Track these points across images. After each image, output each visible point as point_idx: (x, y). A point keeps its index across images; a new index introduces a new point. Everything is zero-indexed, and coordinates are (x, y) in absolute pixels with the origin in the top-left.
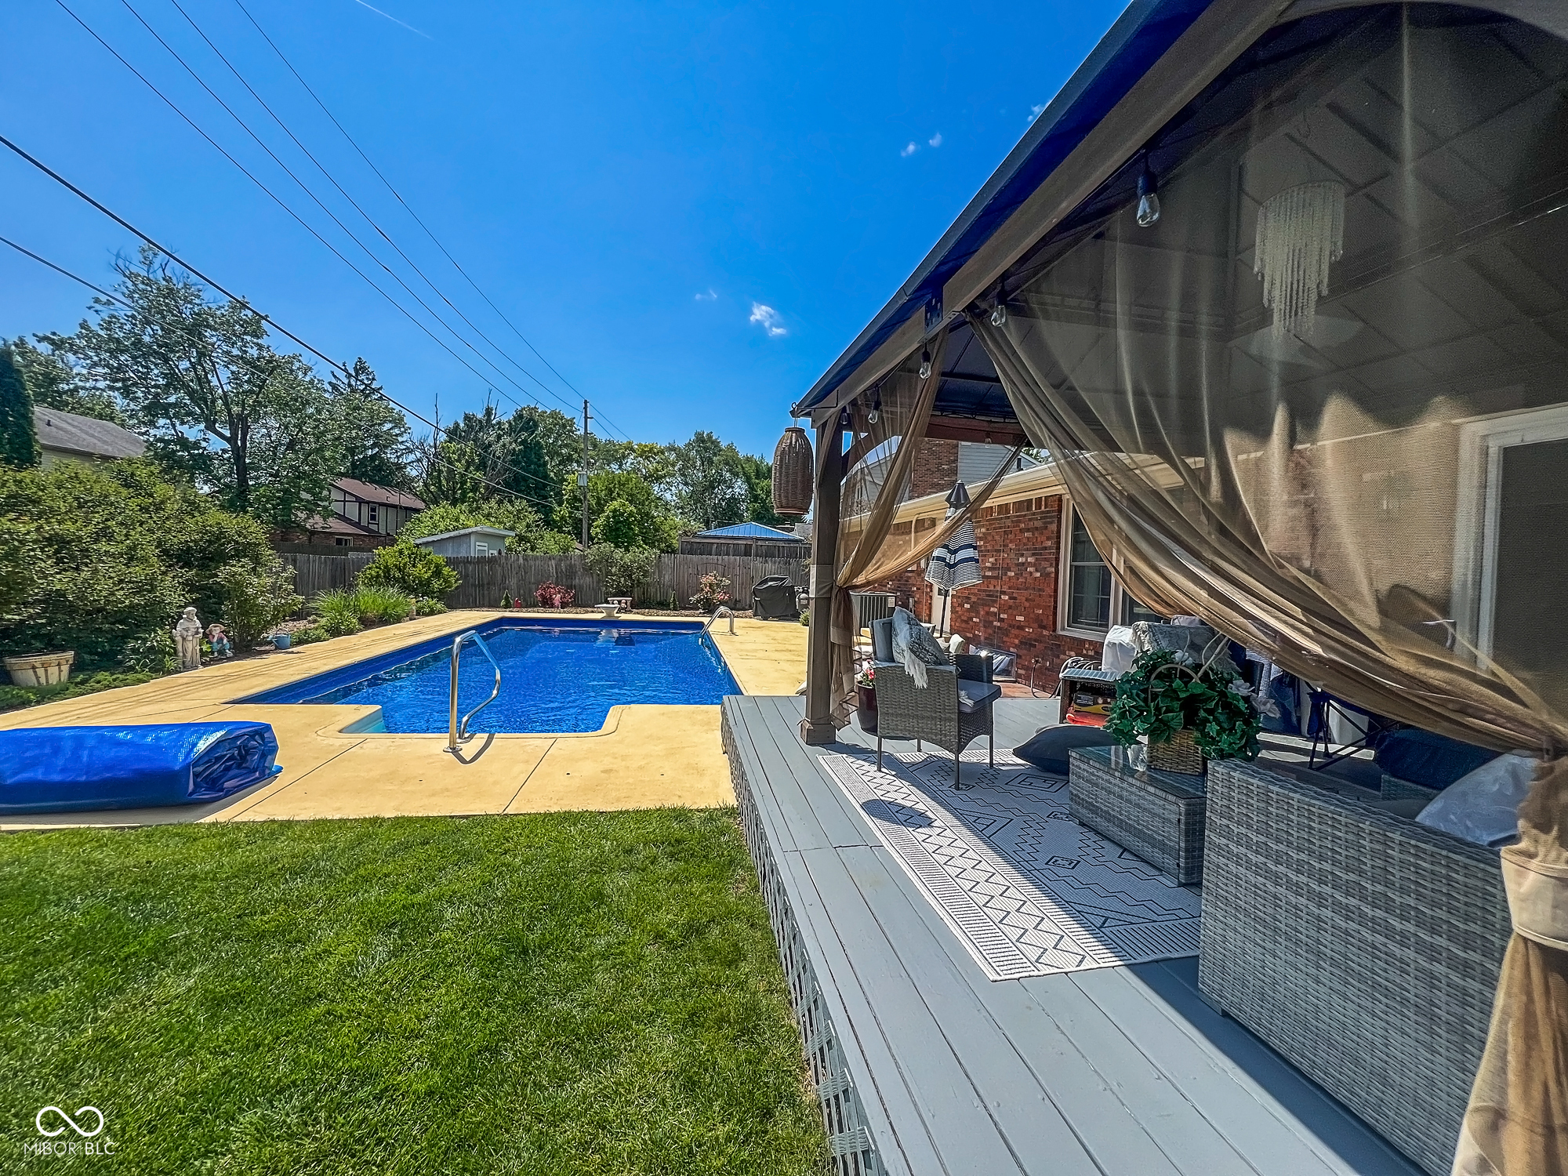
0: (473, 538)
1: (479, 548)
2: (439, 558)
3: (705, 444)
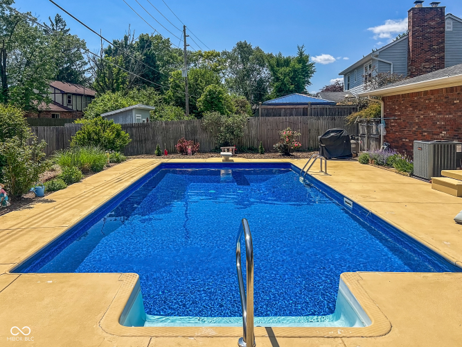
0: (134, 112)
1: (138, 118)
2: (117, 125)
3: (243, 49)
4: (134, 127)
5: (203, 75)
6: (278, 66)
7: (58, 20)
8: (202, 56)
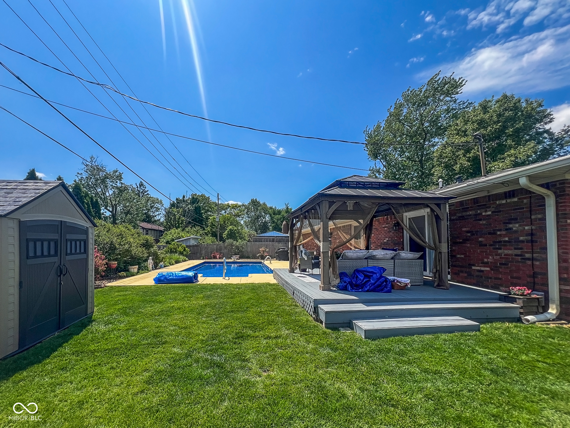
0: (191, 239)
3: (255, 203)
4: (191, 247)
5: (229, 219)
6: (274, 214)
7: (141, 185)
8: (229, 206)
